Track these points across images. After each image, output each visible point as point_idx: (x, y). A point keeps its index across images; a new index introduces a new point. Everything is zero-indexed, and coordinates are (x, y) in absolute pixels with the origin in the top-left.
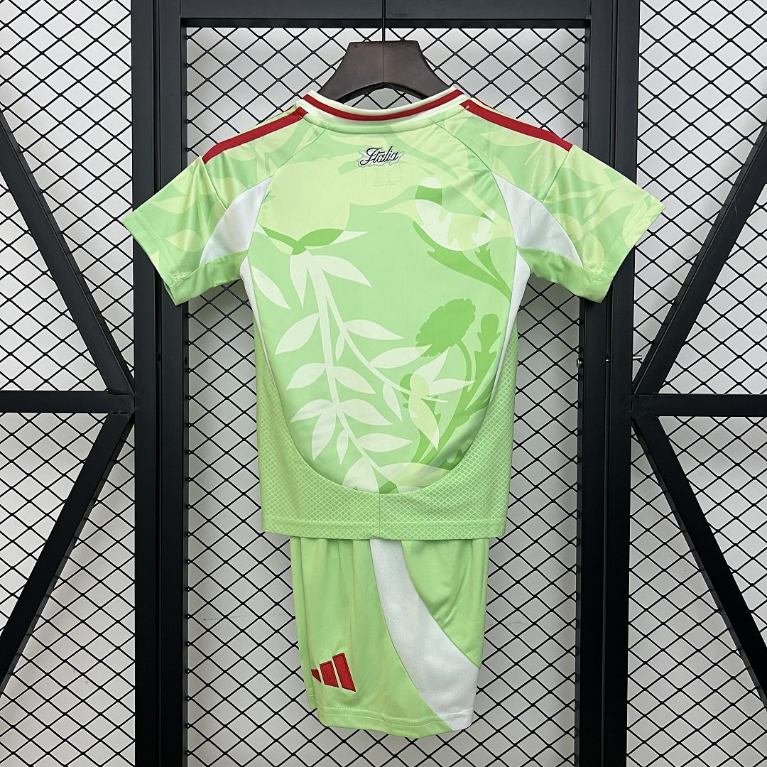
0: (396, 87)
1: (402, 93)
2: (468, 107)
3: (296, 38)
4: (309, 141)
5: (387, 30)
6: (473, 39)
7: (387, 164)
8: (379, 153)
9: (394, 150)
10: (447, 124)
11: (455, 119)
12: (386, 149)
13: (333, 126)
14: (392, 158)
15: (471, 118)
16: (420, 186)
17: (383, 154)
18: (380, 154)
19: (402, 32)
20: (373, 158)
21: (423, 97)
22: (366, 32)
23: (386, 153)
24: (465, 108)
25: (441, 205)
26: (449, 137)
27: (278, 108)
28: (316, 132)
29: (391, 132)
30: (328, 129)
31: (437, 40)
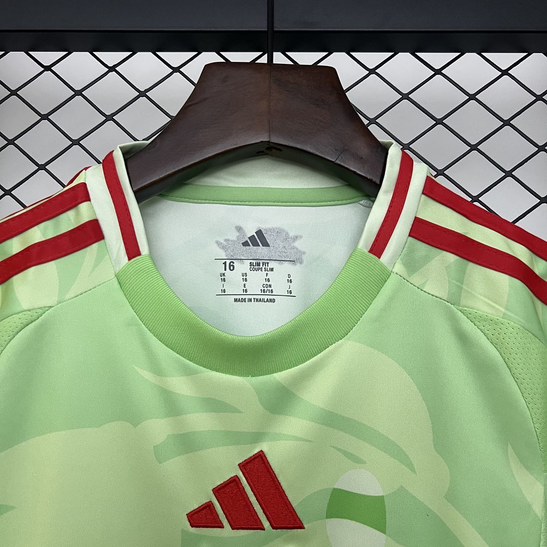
3: (112, 69)
6: (438, 72)
19: (306, 58)
31: (372, 71)
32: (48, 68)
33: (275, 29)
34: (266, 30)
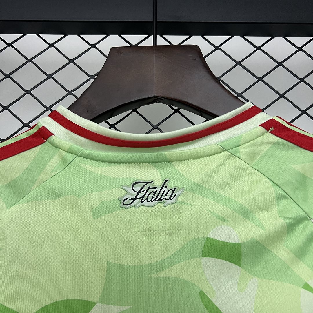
0: (170, 101)
1: (176, 108)
2: (272, 129)
3: (52, 45)
4: (53, 171)
5: (158, 37)
6: (259, 48)
7: (160, 205)
8: (149, 188)
9: (171, 185)
10: (243, 150)
11: (256, 145)
12: (158, 183)
13: (86, 151)
14: (168, 197)
15: (276, 144)
16: (208, 238)
17: (154, 190)
18: (150, 191)
19: (176, 40)
20: (141, 195)
21: (210, 116)
22: (134, 39)
23: (158, 190)
24: (267, 129)
25: (240, 267)
26: (247, 168)
27: (26, 125)
28: (64, 160)
29: (166, 161)
30: (80, 156)
31: (217, 48)
32: (10, 45)
33: (157, 21)
34: (152, 21)
